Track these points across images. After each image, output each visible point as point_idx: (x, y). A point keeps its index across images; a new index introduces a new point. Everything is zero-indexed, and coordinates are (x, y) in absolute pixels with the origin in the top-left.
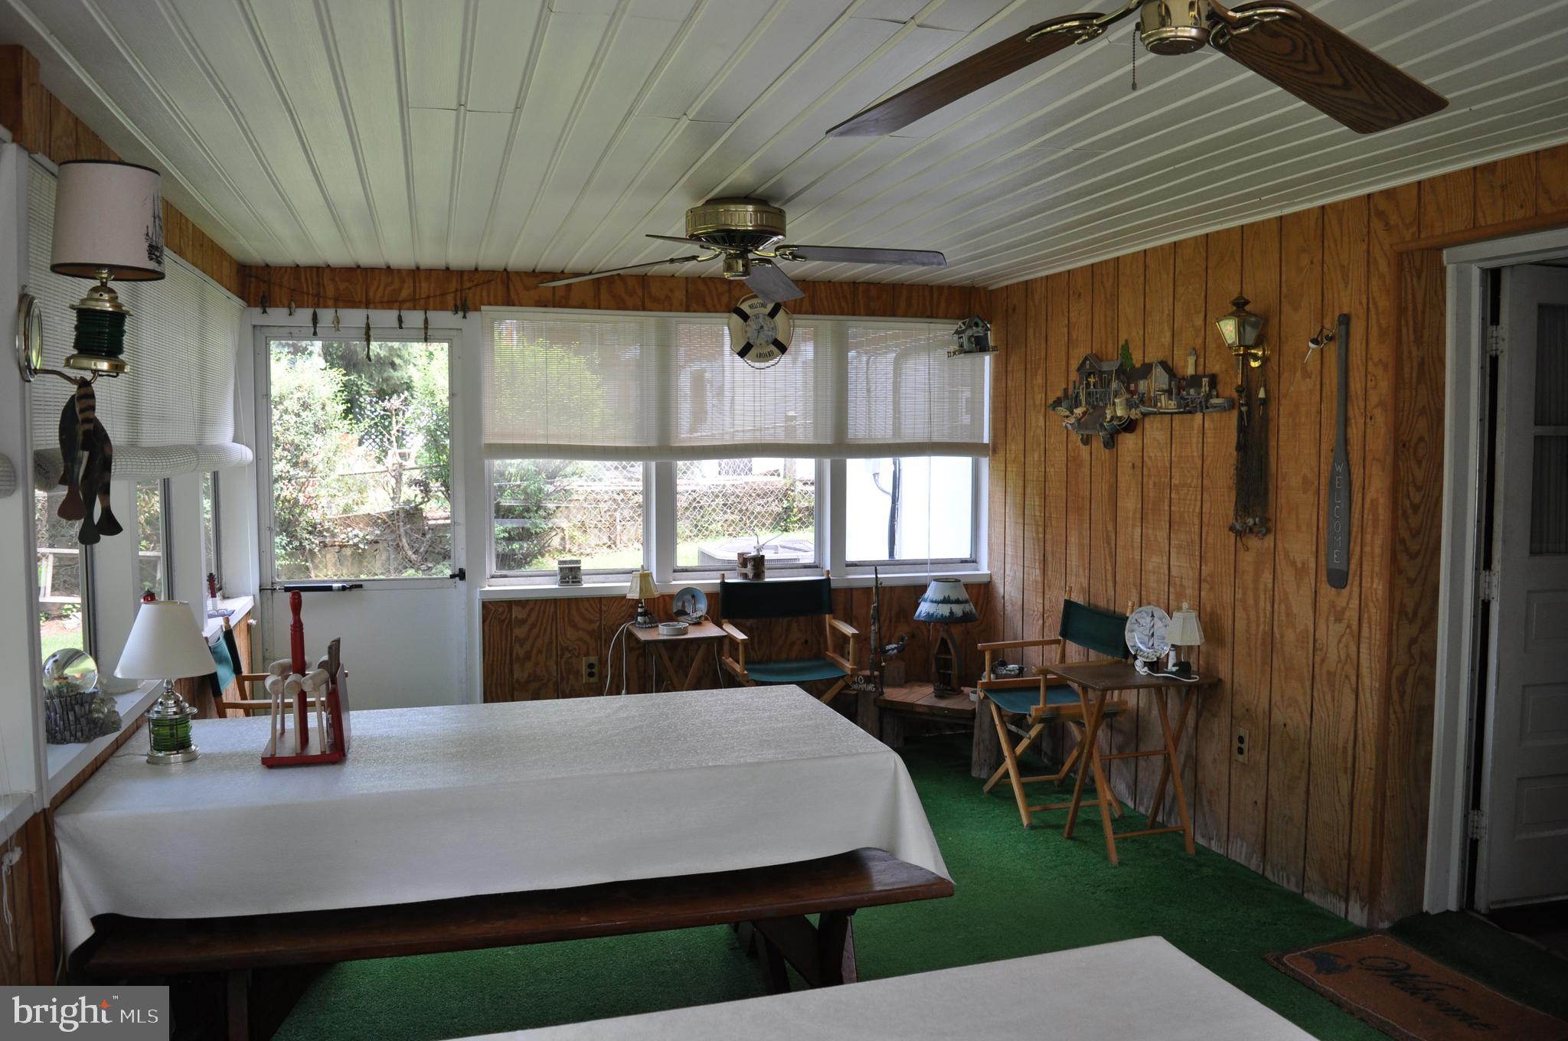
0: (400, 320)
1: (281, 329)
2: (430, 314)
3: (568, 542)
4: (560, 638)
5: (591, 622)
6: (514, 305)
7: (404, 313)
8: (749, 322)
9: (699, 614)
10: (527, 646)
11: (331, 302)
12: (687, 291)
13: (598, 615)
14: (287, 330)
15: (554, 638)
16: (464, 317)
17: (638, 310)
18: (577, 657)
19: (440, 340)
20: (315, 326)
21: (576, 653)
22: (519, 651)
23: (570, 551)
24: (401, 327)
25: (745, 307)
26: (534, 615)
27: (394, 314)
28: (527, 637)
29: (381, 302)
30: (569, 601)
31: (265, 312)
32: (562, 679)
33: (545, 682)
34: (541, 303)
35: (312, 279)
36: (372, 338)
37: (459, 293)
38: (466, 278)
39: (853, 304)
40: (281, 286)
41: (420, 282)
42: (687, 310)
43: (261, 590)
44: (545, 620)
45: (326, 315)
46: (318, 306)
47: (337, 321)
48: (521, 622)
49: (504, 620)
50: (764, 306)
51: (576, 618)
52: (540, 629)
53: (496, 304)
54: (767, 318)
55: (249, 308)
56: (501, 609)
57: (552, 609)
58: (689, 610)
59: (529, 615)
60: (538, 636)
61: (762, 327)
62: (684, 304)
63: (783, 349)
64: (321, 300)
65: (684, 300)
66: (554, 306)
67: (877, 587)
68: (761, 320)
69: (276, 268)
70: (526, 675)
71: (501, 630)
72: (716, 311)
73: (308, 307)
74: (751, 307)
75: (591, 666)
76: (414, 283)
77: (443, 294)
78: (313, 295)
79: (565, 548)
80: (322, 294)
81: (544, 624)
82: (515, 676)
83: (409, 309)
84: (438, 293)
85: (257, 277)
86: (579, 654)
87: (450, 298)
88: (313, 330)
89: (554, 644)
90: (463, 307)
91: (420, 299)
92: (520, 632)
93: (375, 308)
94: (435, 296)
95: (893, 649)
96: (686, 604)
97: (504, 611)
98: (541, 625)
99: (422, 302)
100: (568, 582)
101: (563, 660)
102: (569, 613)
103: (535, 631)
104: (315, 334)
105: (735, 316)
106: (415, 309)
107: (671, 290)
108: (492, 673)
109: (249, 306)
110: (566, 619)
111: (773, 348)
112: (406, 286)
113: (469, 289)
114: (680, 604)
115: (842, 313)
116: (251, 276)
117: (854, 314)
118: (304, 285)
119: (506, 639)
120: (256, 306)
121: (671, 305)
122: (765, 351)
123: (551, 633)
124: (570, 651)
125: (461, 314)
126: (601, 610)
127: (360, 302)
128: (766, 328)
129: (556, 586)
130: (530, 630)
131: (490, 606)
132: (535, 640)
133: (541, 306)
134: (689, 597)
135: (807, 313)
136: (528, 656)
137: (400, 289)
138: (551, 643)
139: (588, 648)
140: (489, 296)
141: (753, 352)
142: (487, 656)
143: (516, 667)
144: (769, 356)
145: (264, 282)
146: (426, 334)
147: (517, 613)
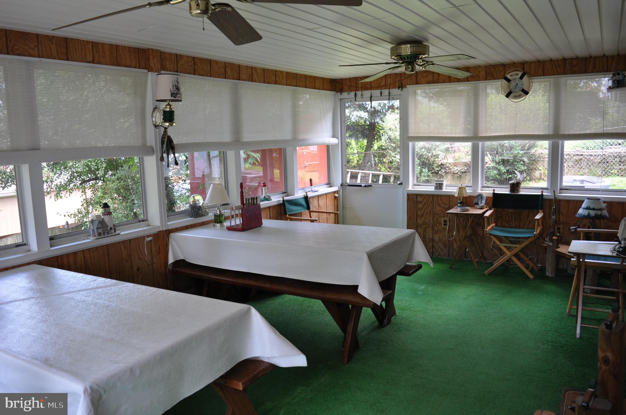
0: (381, 93)
1: (348, 99)
2: (391, 90)
3: (542, 176)
4: (434, 210)
5: (445, 204)
6: (419, 84)
7: (382, 91)
8: (511, 82)
9: (482, 205)
10: (422, 211)
11: (360, 89)
12: (486, 72)
13: (448, 202)
14: (350, 99)
15: (432, 208)
16: (401, 90)
17: (466, 81)
18: (440, 217)
19: (396, 99)
20: (355, 97)
21: (440, 215)
22: (420, 213)
23: (543, 179)
24: (381, 96)
25: (508, 76)
26: (425, 200)
27: (379, 91)
28: (423, 208)
29: (375, 87)
30: (438, 196)
31: (341, 94)
32: (435, 225)
33: (428, 225)
34: (429, 82)
35: (354, 81)
36: (372, 100)
37: (400, 81)
38: (402, 75)
39: (564, 69)
40: (346, 85)
41: (387, 79)
42: (486, 79)
43: (341, 185)
44: (429, 202)
45: (359, 93)
46: (356, 90)
47: (362, 95)
48: (421, 202)
49: (415, 201)
50: (517, 75)
51: (440, 203)
52: (427, 205)
53: (413, 84)
54: (520, 80)
55: (337, 93)
56: (414, 197)
57: (432, 198)
58: (479, 203)
59: (423, 200)
60: (426, 208)
61: (517, 84)
62: (485, 77)
63: (526, 93)
64: (357, 89)
65: (485, 75)
66: (433, 83)
67: (555, 199)
68: (517, 81)
69: (344, 79)
70: (422, 222)
71: (414, 204)
72: (498, 79)
73: (353, 91)
74: (511, 76)
75: (445, 221)
76: (386, 79)
77: (395, 83)
78: (355, 87)
79: (541, 178)
80: (357, 86)
81: (429, 204)
82: (418, 222)
83: (384, 89)
84: (393, 82)
85: (339, 83)
86: (441, 216)
87: (397, 84)
88: (355, 99)
89: (432, 212)
90: (401, 87)
91: (387, 85)
92: (420, 206)
93: (374, 90)
94: (392, 83)
95: (573, 229)
96: (479, 200)
97: (415, 198)
98: (428, 204)
99: (388, 86)
100: (438, 189)
101: (435, 218)
102: (438, 200)
103: (425, 206)
104: (355, 100)
105: (504, 80)
106: (386, 89)
107: (479, 72)
108: (410, 220)
109: (337, 92)
110: (437, 203)
111: (522, 93)
112: (383, 81)
113: (404, 79)
114: (477, 200)
115: (558, 74)
116: (337, 82)
117: (564, 74)
118: (352, 83)
119: (415, 208)
120: (339, 92)
121: (479, 78)
122: (518, 94)
123: (431, 208)
124: (438, 215)
125: (401, 89)
126: (449, 200)
127: (369, 88)
128: (519, 84)
129: (434, 190)
130: (424, 206)
131: (410, 196)
132: (425, 209)
133: (428, 84)
134: (480, 198)
135: (540, 76)
136: (423, 215)
137: (381, 83)
138: (431, 211)
139: (444, 214)
140: (410, 81)
141: (512, 95)
142: (408, 214)
143: (419, 219)
144: (519, 96)
145: (341, 84)
146: (389, 97)
147: (419, 199)
